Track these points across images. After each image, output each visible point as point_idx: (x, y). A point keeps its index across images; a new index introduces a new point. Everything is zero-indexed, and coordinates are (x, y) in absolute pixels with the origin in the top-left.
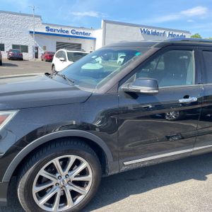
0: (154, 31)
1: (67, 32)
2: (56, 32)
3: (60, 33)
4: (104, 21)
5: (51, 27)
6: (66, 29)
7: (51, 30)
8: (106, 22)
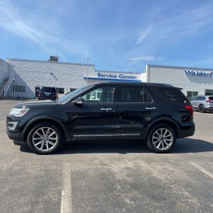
0: (200, 72)
1: (115, 76)
2: (106, 77)
3: (109, 78)
4: (149, 65)
5: (102, 73)
6: (114, 75)
7: (102, 75)
8: (149, 66)
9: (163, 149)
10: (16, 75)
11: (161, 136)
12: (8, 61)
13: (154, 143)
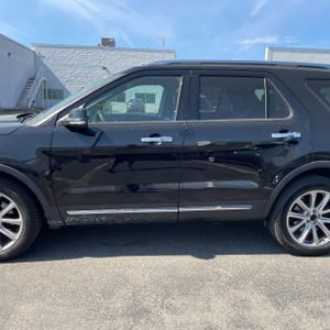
9: (314, 245)
10: (48, 72)
11: (311, 210)
12: (33, 49)
13: (291, 230)
